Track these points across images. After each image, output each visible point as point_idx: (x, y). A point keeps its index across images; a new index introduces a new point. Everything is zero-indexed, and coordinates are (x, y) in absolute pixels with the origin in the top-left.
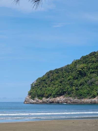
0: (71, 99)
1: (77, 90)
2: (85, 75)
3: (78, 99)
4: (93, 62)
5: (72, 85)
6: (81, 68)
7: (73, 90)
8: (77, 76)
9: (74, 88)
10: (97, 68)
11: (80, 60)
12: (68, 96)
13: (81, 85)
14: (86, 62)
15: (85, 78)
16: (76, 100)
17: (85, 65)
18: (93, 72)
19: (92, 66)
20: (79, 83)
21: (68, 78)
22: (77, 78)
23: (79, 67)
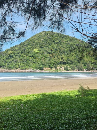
0: (5, 70)
1: (8, 65)
2: (12, 57)
3: (9, 70)
4: (17, 50)
5: (5, 62)
6: (10, 53)
7: (6, 65)
8: (8, 58)
9: (6, 64)
10: (19, 53)
11: (10, 49)
12: (3, 68)
13: (10, 62)
14: (13, 50)
15: (12, 58)
16: (7, 70)
17: (12, 52)
18: (17, 56)
19: (16, 52)
20: (9, 61)
21: (3, 59)
22: (8, 59)
23: (9, 52)
